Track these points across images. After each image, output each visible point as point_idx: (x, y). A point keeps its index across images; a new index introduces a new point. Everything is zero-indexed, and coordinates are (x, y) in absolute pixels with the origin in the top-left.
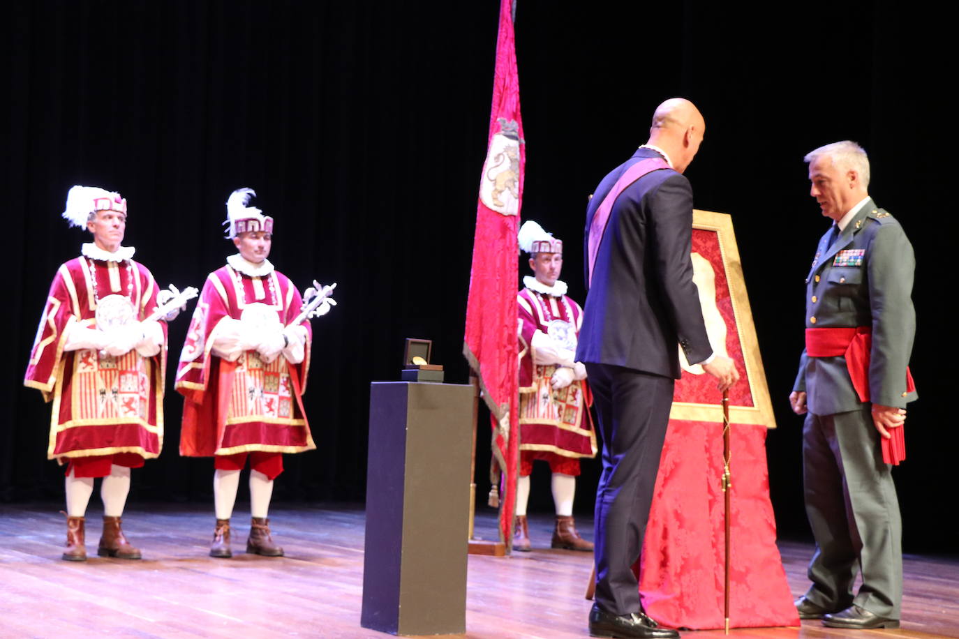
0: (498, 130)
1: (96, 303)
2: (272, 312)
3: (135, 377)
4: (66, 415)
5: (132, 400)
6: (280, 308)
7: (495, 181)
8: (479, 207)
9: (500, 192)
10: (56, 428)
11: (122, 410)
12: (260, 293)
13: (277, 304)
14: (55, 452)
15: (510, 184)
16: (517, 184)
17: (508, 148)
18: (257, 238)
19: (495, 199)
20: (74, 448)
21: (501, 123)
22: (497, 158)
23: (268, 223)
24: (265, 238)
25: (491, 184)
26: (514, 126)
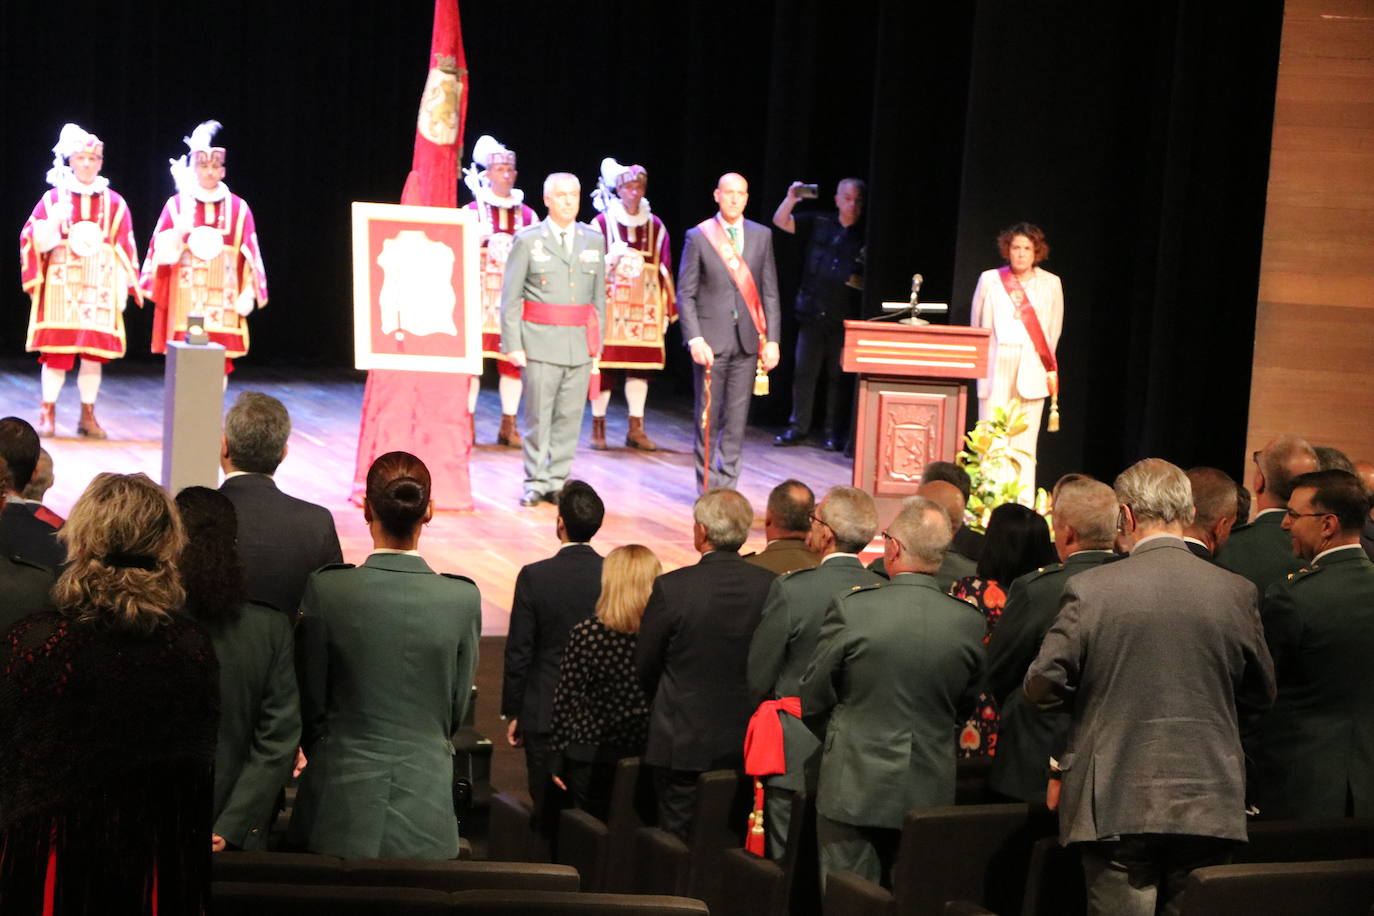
0: (435, 65)
1: (68, 227)
2: (218, 234)
3: (94, 290)
4: (41, 318)
5: (89, 310)
6: (227, 231)
7: (431, 113)
8: (417, 136)
9: (436, 123)
10: (33, 326)
11: (82, 317)
12: (210, 217)
13: (223, 227)
14: (33, 346)
15: (445, 116)
16: (453, 116)
17: (444, 83)
18: (206, 167)
19: (431, 129)
20: (46, 344)
21: (439, 59)
22: (434, 90)
23: (216, 154)
24: (215, 167)
25: (428, 115)
26: (449, 61)
